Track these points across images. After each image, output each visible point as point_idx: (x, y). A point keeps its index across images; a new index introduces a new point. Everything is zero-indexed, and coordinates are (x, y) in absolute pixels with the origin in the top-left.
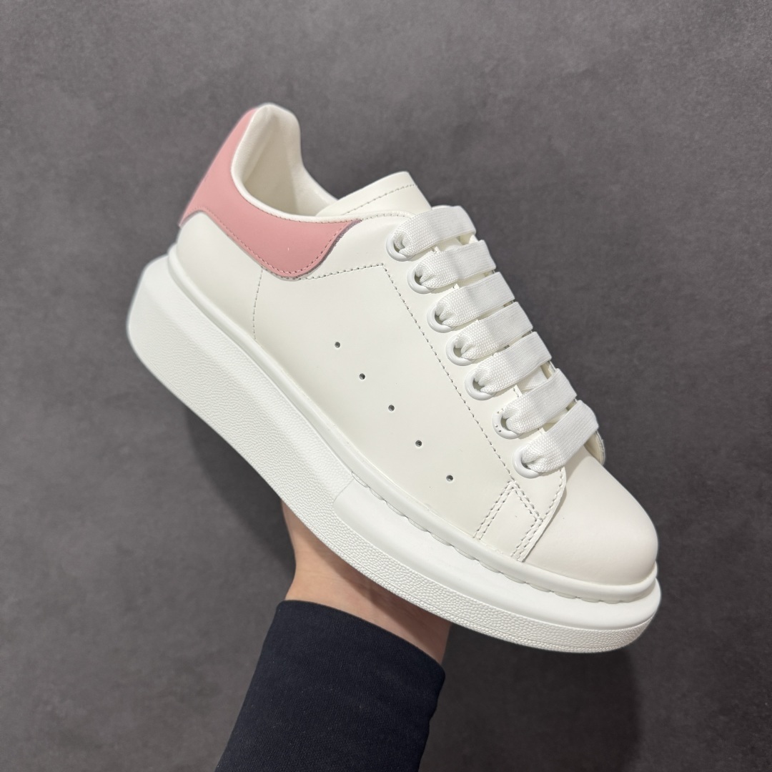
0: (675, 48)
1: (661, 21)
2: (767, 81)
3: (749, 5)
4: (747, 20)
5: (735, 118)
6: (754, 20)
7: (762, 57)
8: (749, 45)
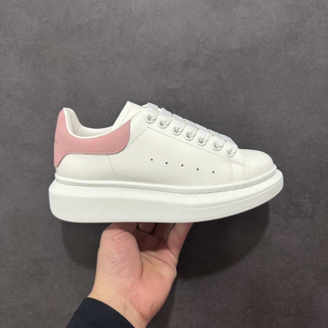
0: (274, 47)
1: (270, 36)
2: (305, 67)
3: (304, 37)
4: (302, 43)
5: (292, 79)
6: (305, 43)
7: (305, 58)
8: (301, 52)
